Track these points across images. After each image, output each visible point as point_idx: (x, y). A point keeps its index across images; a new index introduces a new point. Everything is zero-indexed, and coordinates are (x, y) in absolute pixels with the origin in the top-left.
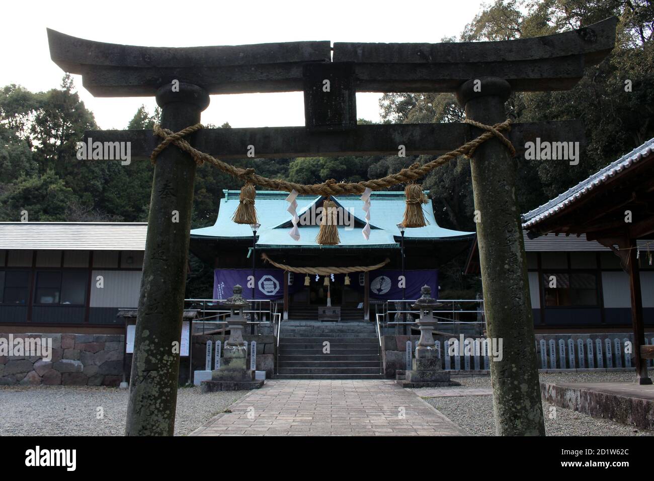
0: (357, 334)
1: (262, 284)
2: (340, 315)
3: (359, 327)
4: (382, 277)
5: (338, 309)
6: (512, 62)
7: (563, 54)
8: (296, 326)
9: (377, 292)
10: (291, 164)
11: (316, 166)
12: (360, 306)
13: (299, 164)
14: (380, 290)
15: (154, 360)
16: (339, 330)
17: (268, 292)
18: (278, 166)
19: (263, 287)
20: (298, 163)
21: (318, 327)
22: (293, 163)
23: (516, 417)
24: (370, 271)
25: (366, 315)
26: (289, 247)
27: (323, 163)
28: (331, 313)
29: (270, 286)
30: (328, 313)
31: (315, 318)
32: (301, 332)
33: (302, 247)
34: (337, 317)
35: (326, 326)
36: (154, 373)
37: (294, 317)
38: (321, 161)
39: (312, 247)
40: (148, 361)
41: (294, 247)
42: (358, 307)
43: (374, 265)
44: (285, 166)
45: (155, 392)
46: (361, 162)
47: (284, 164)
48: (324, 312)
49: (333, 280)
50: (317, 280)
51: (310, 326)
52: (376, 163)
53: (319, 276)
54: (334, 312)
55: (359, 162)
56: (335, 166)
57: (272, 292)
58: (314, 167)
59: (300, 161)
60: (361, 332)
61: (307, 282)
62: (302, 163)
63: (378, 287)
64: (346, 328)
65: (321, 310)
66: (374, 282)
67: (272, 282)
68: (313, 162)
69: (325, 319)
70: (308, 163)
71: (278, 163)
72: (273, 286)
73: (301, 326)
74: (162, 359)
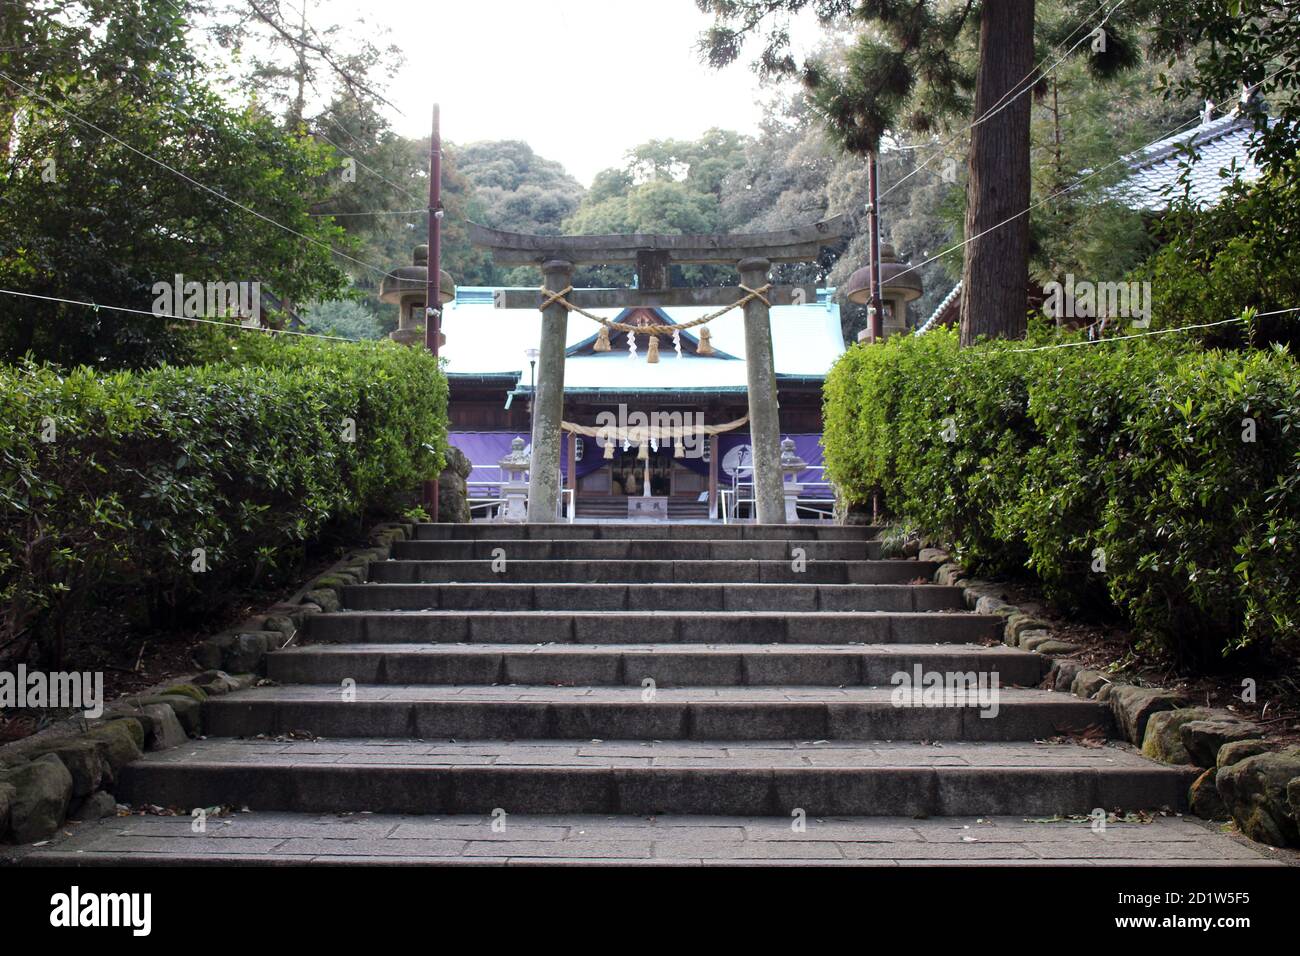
2: (666, 511)
4: (742, 446)
5: (663, 501)
6: (772, 247)
7: (805, 241)
9: (733, 474)
10: (564, 222)
11: (619, 229)
12: (703, 497)
13: (584, 224)
14: (738, 470)
15: (548, 433)
18: (536, 225)
20: (580, 222)
22: (568, 220)
23: (763, 465)
24: (721, 435)
25: (712, 509)
27: (635, 224)
28: (652, 509)
30: (645, 507)
33: (599, 390)
34: (662, 512)
36: (548, 440)
38: (629, 220)
39: (618, 391)
40: (544, 433)
42: (699, 500)
43: (725, 423)
44: (551, 225)
45: (549, 451)
46: (712, 220)
47: (549, 221)
48: (639, 506)
49: (655, 450)
50: (626, 450)
52: (744, 223)
54: (656, 505)
55: (709, 222)
56: (658, 229)
58: (615, 230)
59: (585, 219)
61: (609, 453)
62: (588, 223)
63: (736, 464)
65: (632, 501)
66: (728, 455)
68: (613, 220)
70: (601, 223)
71: (536, 219)
74: (552, 433)
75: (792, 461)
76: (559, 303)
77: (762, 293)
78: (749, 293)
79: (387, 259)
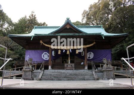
0: (84, 76)
1: (43, 56)
3: (84, 73)
5: (73, 65)
8: (52, 72)
9: (88, 58)
14: (89, 57)
16: (74, 74)
17: (46, 59)
19: (44, 57)
21: (64, 73)
25: (86, 66)
29: (46, 56)
30: (69, 66)
31: (63, 68)
32: (55, 76)
34: (73, 68)
35: (68, 72)
37: (55, 68)
42: (81, 64)
48: (67, 66)
49: (71, 52)
50: (64, 52)
51: (60, 72)
53: (65, 50)
54: (72, 66)
57: (47, 59)
60: (86, 75)
61: (59, 52)
63: (89, 56)
64: (78, 73)
67: (47, 55)
69: (68, 69)
72: (47, 56)
73: (55, 72)
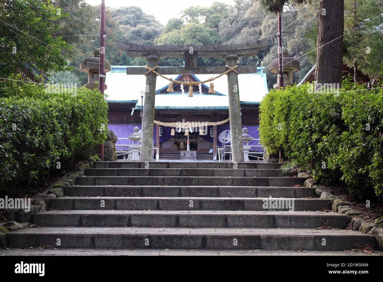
2: (196, 157)
4: (227, 131)
5: (195, 153)
6: (239, 50)
7: (252, 48)
9: (223, 142)
10: (155, 40)
11: (177, 42)
12: (211, 151)
14: (225, 140)
15: (148, 125)
18: (144, 41)
20: (161, 40)
22: (157, 39)
23: (235, 138)
24: (218, 126)
25: (215, 156)
26: (160, 108)
27: (184, 41)
28: (190, 156)
30: (187, 155)
31: (178, 159)
33: (169, 108)
34: (194, 158)
36: (148, 128)
38: (182, 39)
39: (177, 108)
41: (164, 108)
42: (209, 152)
43: (220, 121)
44: (150, 41)
45: (149, 132)
46: (215, 39)
47: (149, 39)
48: (185, 154)
52: (228, 40)
54: (192, 154)
55: (214, 40)
56: (193, 43)
59: (163, 38)
61: (173, 133)
62: (165, 40)
63: (224, 138)
65: (182, 153)
66: (221, 134)
68: (175, 39)
70: (170, 40)
71: (144, 38)
74: (150, 125)
75: (247, 137)
76: (153, 73)
77: (235, 69)
78: (230, 69)
79: (83, 54)
